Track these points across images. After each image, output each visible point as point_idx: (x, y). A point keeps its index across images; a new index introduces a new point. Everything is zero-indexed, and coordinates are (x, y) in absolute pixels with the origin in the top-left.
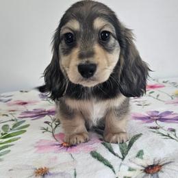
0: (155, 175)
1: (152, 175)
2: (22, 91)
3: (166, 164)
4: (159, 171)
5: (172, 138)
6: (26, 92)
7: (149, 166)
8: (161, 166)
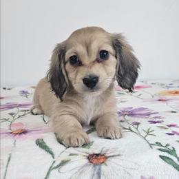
0: (97, 167)
1: (94, 166)
2: (4, 89)
3: (113, 156)
4: (103, 163)
5: (132, 131)
6: (9, 89)
7: (94, 154)
8: (107, 158)
